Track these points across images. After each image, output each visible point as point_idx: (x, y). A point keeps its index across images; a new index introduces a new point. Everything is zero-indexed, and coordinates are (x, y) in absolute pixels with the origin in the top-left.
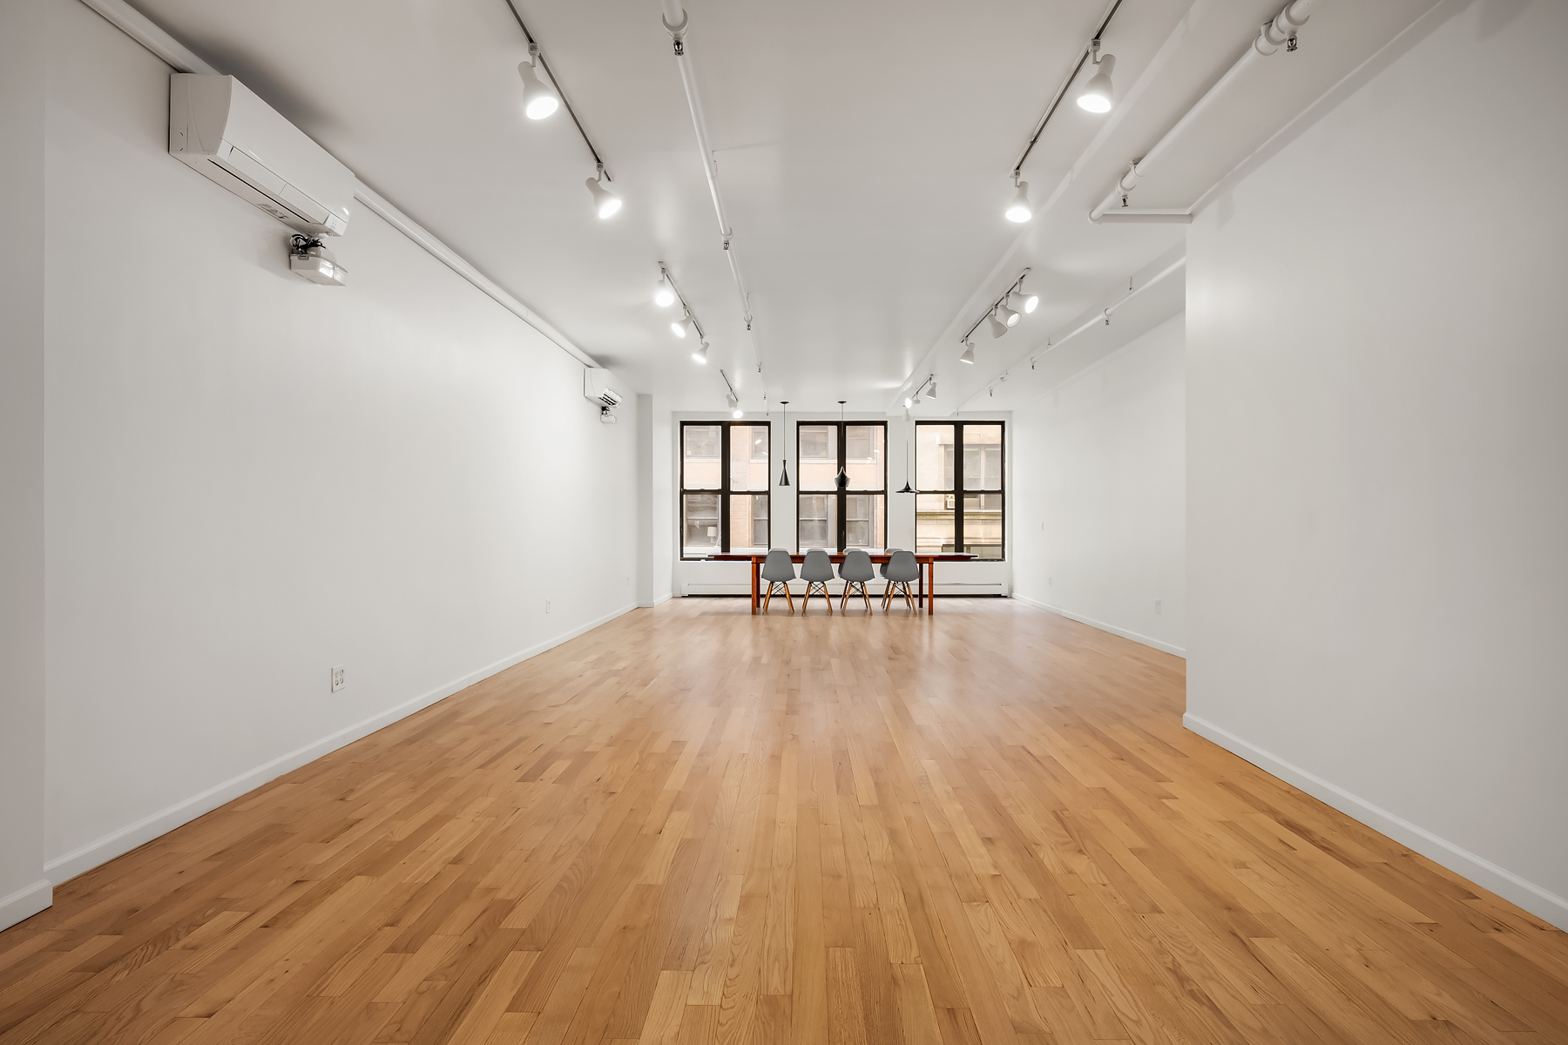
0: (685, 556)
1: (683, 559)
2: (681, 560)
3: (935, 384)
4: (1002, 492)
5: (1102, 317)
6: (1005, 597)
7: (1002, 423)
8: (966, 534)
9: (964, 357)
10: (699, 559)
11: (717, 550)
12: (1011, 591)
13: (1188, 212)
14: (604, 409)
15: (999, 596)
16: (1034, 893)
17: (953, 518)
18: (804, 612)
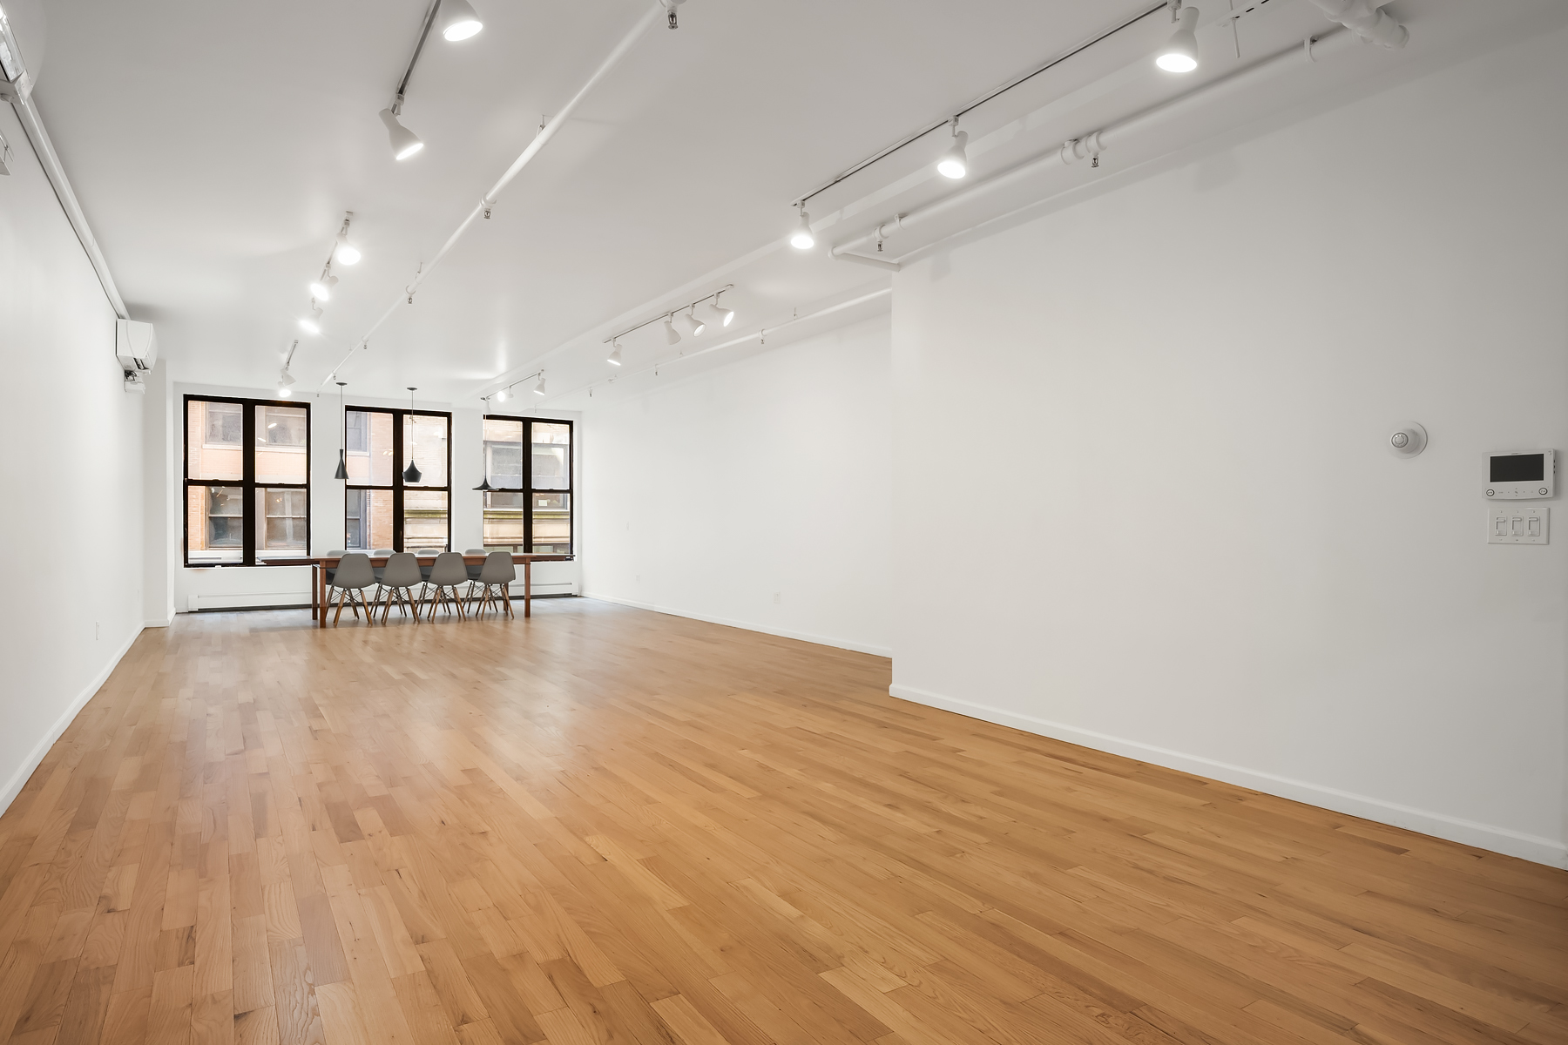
0: (190, 562)
1: (187, 565)
2: (185, 566)
3: (544, 380)
4: (571, 491)
5: (758, 335)
6: (576, 596)
7: (570, 423)
8: (535, 533)
9: (611, 357)
10: (212, 565)
11: (237, 555)
12: (581, 589)
13: (895, 261)
14: (128, 373)
15: (570, 596)
16: (985, 840)
17: (522, 517)
18: (384, 621)
